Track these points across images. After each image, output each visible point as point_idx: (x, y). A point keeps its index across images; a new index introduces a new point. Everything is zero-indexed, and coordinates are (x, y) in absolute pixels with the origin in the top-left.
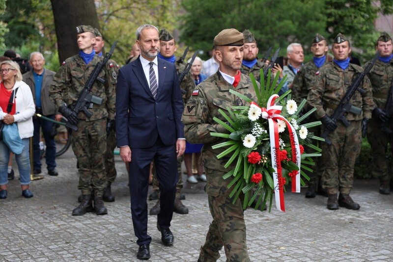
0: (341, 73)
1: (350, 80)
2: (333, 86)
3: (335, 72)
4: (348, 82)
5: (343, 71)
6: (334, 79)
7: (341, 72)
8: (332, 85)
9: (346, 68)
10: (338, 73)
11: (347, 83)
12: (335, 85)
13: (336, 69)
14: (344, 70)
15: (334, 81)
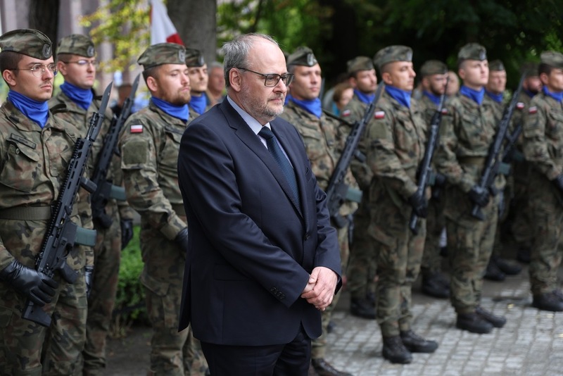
0: (316, 124)
1: (333, 137)
2: (314, 150)
3: (307, 122)
4: (332, 141)
5: (317, 119)
6: (313, 136)
7: (315, 121)
8: (311, 148)
9: (322, 115)
10: (312, 124)
11: (331, 143)
12: (316, 147)
13: (307, 116)
14: (319, 118)
15: (314, 141)
